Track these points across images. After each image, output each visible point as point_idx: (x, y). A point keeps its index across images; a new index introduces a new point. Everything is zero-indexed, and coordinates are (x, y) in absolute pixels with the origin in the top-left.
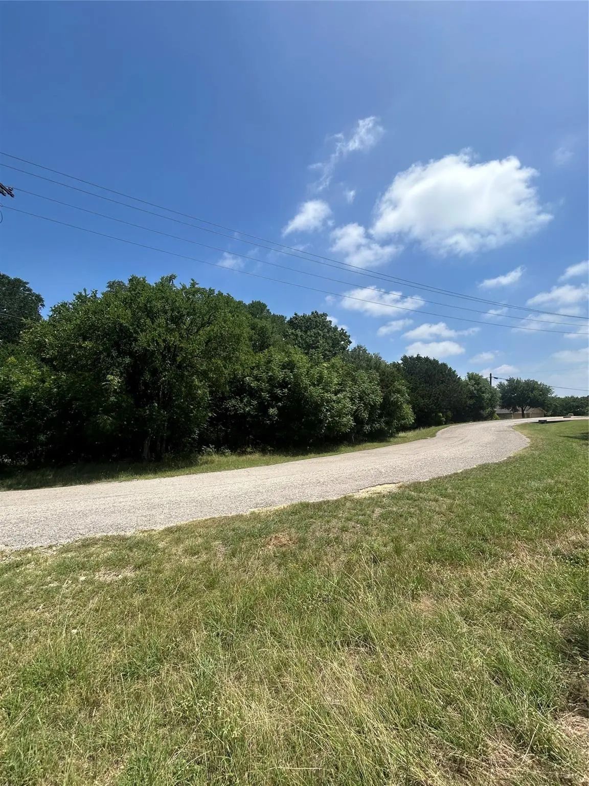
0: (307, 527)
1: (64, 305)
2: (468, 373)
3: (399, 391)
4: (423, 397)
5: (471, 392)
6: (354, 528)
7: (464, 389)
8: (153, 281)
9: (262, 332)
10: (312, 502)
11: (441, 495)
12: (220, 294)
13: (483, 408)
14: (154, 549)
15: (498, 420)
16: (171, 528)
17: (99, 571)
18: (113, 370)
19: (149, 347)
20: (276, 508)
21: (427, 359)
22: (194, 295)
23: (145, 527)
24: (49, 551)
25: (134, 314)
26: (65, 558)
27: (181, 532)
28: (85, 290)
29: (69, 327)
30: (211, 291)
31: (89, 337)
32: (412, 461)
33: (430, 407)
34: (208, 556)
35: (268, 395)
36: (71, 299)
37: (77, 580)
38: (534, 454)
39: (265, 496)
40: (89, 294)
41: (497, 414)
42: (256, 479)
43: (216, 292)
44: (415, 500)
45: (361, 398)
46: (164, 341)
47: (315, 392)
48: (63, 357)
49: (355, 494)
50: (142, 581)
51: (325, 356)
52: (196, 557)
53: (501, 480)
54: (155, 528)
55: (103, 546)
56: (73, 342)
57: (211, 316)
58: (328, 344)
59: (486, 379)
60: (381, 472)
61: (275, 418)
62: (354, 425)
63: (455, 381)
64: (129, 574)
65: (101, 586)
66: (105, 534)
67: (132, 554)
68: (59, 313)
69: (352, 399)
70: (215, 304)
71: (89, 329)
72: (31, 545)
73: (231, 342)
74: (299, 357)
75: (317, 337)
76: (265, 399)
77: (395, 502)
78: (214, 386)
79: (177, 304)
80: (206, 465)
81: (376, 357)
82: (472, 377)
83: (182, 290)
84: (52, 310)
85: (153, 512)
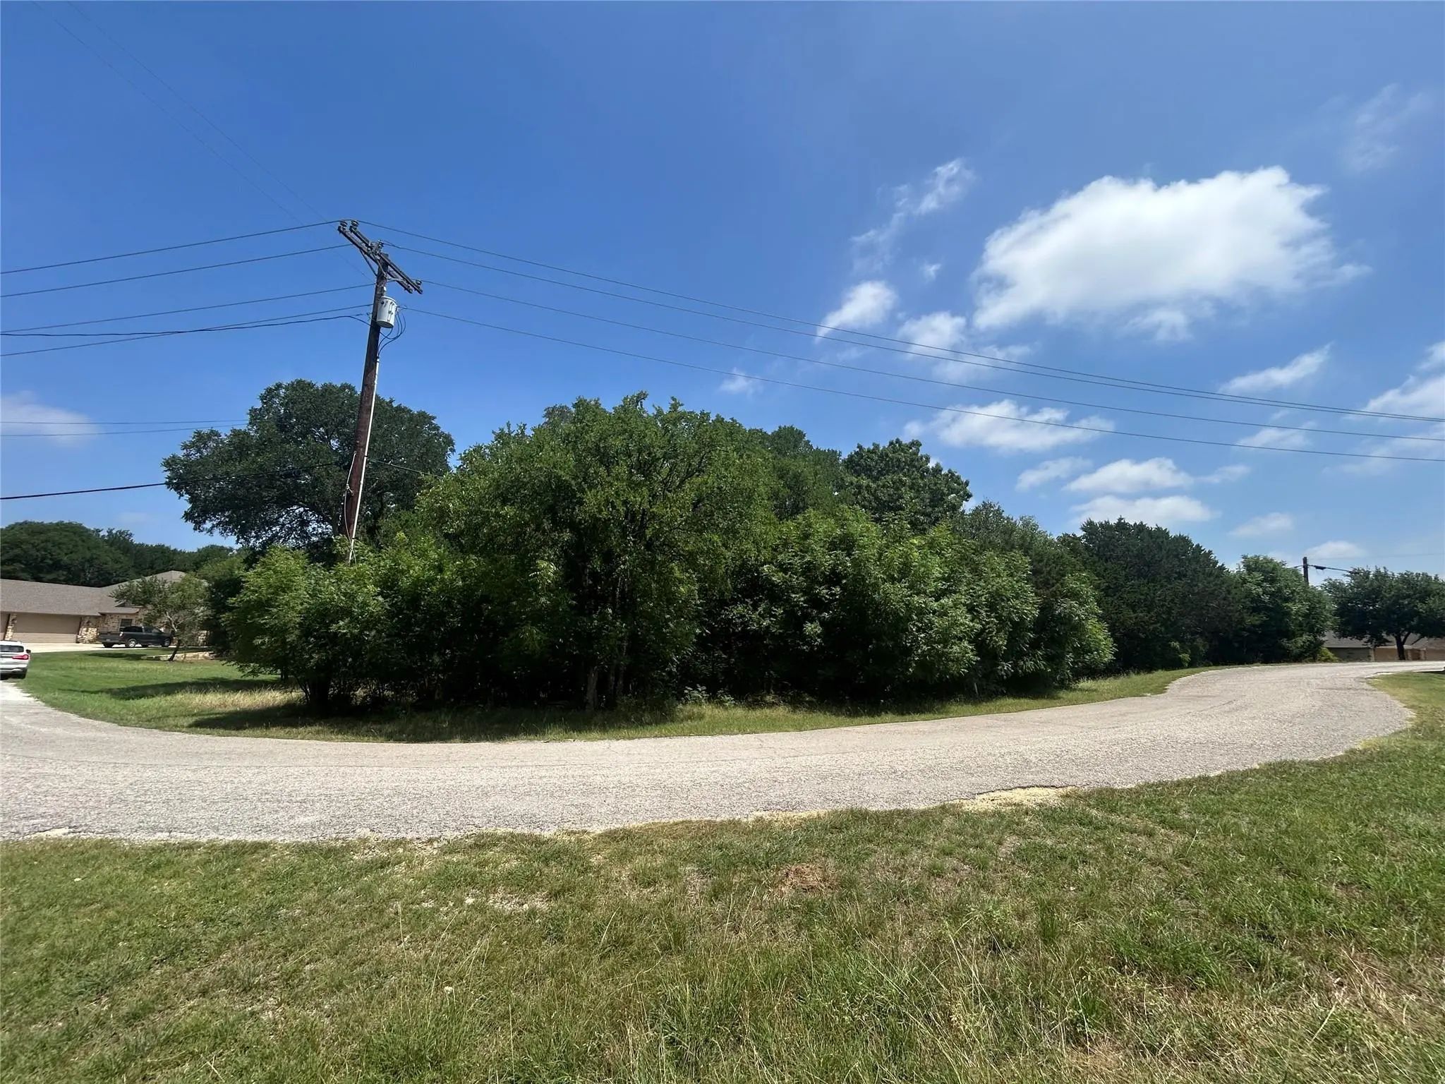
0: (860, 858)
1: (478, 449)
2: (1245, 557)
3: (1074, 595)
4: (1133, 607)
5: (1257, 599)
6: (957, 871)
7: (1234, 591)
8: (610, 404)
9: (795, 484)
10: (874, 809)
11: (1163, 822)
12: (720, 420)
13: (1290, 635)
14: (583, 865)
15: (1332, 661)
16: (616, 831)
17: (495, 892)
18: (545, 552)
19: (600, 514)
20: (804, 815)
21: (1141, 528)
22: (675, 424)
23: (574, 826)
24: (428, 848)
25: (579, 460)
26: (448, 863)
27: (630, 841)
28: (509, 425)
29: (483, 483)
30: (705, 416)
31: (511, 499)
32: (1102, 743)
33: (1151, 627)
34: (672, 890)
35: (802, 599)
36: (487, 440)
37: (462, 901)
38: (1419, 747)
39: (786, 791)
40: (515, 430)
41: (1330, 649)
42: (774, 755)
43: (713, 417)
44: (1097, 828)
45: (992, 607)
46: (625, 503)
47: (896, 593)
48: (473, 530)
49: (965, 801)
50: (558, 920)
51: (914, 524)
52: (652, 889)
53: (1322, 802)
54: (589, 829)
55: (507, 850)
56: (487, 508)
57: (702, 458)
58: (922, 500)
59: (1295, 571)
60: (1027, 761)
61: (816, 641)
62: (977, 661)
63: (1210, 574)
64: (539, 905)
65: (497, 917)
66: (511, 830)
67: (546, 870)
68: (470, 462)
69: (971, 609)
70: (710, 437)
71: (512, 487)
72: (404, 835)
73: (737, 502)
74: (862, 526)
75: (898, 489)
76: (798, 605)
77: (1051, 825)
78: (707, 580)
79: (647, 440)
80: (689, 722)
81: (1026, 524)
82: (1253, 566)
83: (656, 417)
84: (461, 459)
85: (589, 801)
